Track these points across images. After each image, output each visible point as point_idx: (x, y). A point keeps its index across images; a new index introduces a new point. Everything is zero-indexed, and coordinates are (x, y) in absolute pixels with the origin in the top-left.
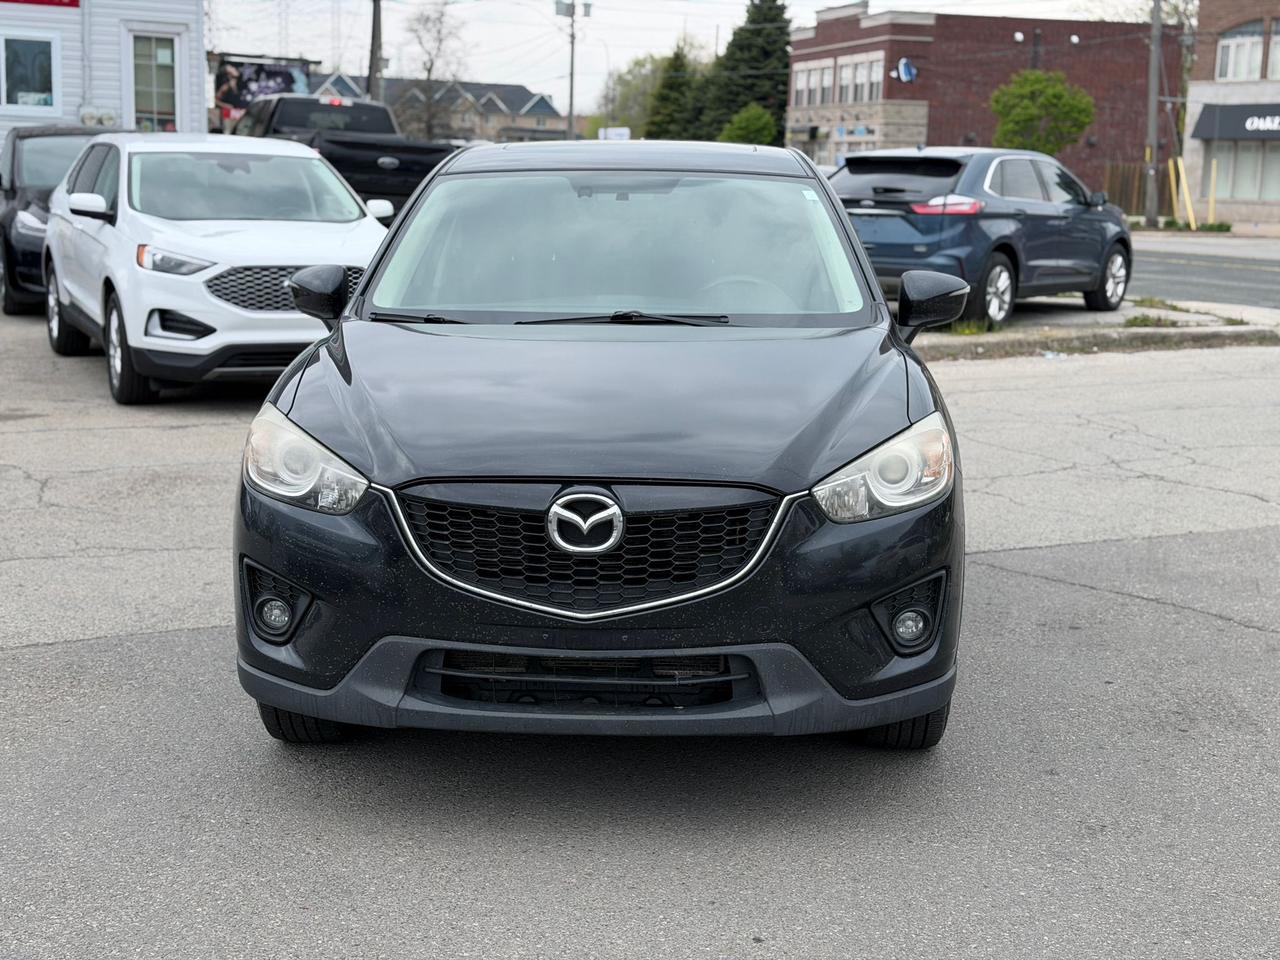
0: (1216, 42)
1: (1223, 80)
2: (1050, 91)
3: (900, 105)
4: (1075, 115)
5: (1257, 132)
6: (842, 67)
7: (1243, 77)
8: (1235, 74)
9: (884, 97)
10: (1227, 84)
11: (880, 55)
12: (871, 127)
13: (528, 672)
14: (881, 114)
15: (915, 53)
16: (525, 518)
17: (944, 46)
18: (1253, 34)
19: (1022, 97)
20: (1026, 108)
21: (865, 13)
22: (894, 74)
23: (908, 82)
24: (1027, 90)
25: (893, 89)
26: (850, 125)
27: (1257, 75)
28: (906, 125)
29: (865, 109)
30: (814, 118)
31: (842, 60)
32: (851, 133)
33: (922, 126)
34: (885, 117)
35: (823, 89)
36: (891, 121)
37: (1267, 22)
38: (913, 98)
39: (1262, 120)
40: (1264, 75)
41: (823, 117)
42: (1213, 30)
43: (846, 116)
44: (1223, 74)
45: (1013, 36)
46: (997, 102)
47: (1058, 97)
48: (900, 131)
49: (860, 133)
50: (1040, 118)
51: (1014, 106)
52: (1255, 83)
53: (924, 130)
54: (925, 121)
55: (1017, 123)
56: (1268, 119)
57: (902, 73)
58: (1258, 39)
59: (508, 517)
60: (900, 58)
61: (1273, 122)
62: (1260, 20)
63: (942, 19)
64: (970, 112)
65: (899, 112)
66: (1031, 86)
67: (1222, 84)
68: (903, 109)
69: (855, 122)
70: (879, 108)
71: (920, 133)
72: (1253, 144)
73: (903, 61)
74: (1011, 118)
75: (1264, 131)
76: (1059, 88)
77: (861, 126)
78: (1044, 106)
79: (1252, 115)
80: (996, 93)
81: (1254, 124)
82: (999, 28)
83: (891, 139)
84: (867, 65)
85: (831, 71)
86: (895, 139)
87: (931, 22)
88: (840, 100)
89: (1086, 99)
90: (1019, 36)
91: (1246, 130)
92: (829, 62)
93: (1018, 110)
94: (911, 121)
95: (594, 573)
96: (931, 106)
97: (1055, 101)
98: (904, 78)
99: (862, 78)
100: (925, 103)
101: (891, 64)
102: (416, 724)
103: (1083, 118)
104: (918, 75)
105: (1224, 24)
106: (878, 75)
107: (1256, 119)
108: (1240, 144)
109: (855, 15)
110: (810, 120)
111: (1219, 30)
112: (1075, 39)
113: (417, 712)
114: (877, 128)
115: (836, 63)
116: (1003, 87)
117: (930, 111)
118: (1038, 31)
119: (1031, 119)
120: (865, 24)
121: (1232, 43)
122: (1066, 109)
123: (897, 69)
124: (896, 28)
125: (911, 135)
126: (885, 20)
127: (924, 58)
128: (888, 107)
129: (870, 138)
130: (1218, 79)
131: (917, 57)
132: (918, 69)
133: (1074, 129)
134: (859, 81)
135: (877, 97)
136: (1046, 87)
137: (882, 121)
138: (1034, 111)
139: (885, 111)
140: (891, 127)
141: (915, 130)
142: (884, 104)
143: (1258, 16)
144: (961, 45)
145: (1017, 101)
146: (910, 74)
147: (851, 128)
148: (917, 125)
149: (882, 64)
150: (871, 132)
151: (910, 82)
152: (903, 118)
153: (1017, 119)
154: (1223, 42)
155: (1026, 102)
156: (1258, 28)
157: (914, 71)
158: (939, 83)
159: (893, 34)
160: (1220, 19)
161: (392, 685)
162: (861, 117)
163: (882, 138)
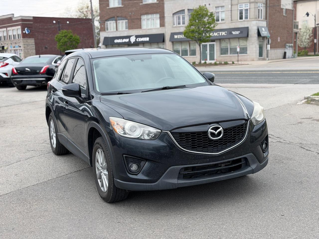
0: (105, 23)
1: (108, 31)
2: (69, 35)
3: (27, 40)
4: (76, 41)
5: (117, 43)
6: (9, 30)
7: (112, 30)
8: (110, 30)
9: (22, 38)
10: (109, 32)
11: (20, 27)
12: (20, 46)
13: (192, 171)
14: (22, 42)
15: (29, 27)
16: (202, 133)
17: (36, 25)
18: (113, 20)
19: (63, 37)
20: (64, 39)
21: (14, 16)
22: (24, 32)
23: (28, 34)
24: (63, 35)
25: (24, 36)
26: (14, 45)
27: (115, 30)
28: (29, 44)
29: (17, 41)
30: (3, 44)
31: (8, 29)
32: (14, 47)
33: (34, 45)
34: (23, 43)
35: (4, 36)
36: (25, 44)
37: (116, 17)
38: (30, 38)
39: (118, 40)
40: (117, 30)
41: (5, 44)
42: (104, 19)
43: (12, 43)
44: (107, 29)
45: (53, 22)
46: (57, 38)
47: (72, 36)
48: (28, 46)
49: (17, 47)
50: (68, 41)
51: (61, 39)
52: (115, 32)
53: (34, 46)
54: (34, 43)
55: (62, 43)
56: (119, 40)
57: (26, 31)
58: (114, 21)
59: (199, 133)
60: (25, 28)
61: (120, 40)
62: (114, 17)
63: (34, 18)
64: (45, 41)
65: (27, 41)
66: (64, 34)
67: (107, 32)
68: (28, 40)
69: (15, 44)
70: (22, 41)
71: (33, 47)
72: (117, 46)
73: (26, 29)
74: (61, 42)
75: (119, 43)
76: (71, 34)
77: (17, 45)
78: (68, 39)
79: (116, 39)
80: (56, 36)
81: (116, 41)
82: (49, 20)
83: (26, 48)
84: (16, 30)
85: (6, 32)
86: (27, 48)
87: (32, 18)
88: (10, 39)
89: (78, 37)
90: (54, 22)
91: (115, 43)
92: (5, 29)
93: (62, 40)
94: (30, 44)
95: (217, 144)
96: (35, 39)
97: (71, 37)
98: (27, 33)
99: (15, 33)
100: (34, 39)
101: (23, 29)
102: (183, 186)
103: (78, 41)
104: (30, 32)
105: (106, 18)
106: (20, 32)
107: (117, 40)
108: (114, 46)
109: (11, 17)
110: (2, 44)
111: (105, 20)
112: (68, 22)
113: (182, 183)
114: (22, 46)
115: (7, 29)
116: (57, 34)
117: (35, 41)
118: (59, 20)
119: (66, 42)
120: (14, 19)
121: (109, 22)
122: (74, 39)
123: (25, 30)
124: (23, 20)
125: (31, 47)
126: (20, 18)
127: (31, 27)
128: (24, 40)
129: (20, 48)
130: (106, 31)
131: (30, 27)
132: (30, 31)
133: (76, 44)
134: (14, 34)
135: (20, 38)
136: (68, 34)
137: (23, 44)
138: (66, 40)
139: (23, 41)
140: (25, 45)
141: (32, 46)
142: (23, 40)
143: (113, 16)
144: (40, 24)
145: (62, 37)
146: (28, 32)
147: (14, 46)
148: (32, 45)
149: (20, 29)
150: (20, 47)
151: (29, 33)
152: (28, 43)
153: (62, 42)
154: (106, 22)
155: (64, 38)
156: (114, 19)
157: (29, 31)
158: (36, 34)
159: (22, 22)
160: (105, 17)
161: (174, 178)
162: (17, 43)
163: (24, 48)
